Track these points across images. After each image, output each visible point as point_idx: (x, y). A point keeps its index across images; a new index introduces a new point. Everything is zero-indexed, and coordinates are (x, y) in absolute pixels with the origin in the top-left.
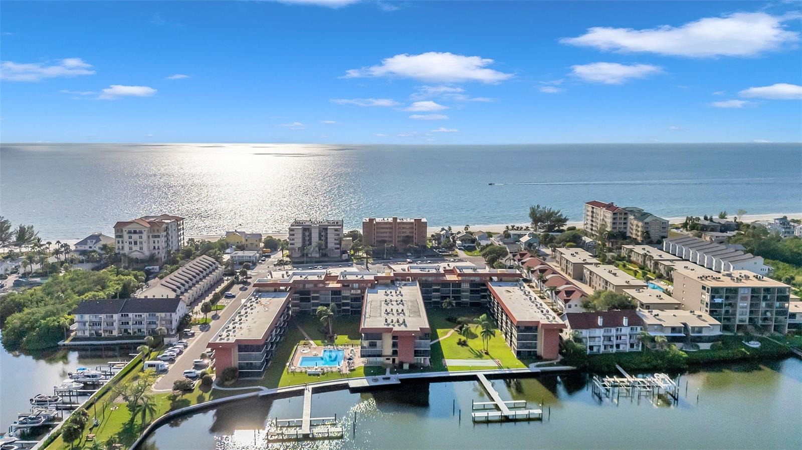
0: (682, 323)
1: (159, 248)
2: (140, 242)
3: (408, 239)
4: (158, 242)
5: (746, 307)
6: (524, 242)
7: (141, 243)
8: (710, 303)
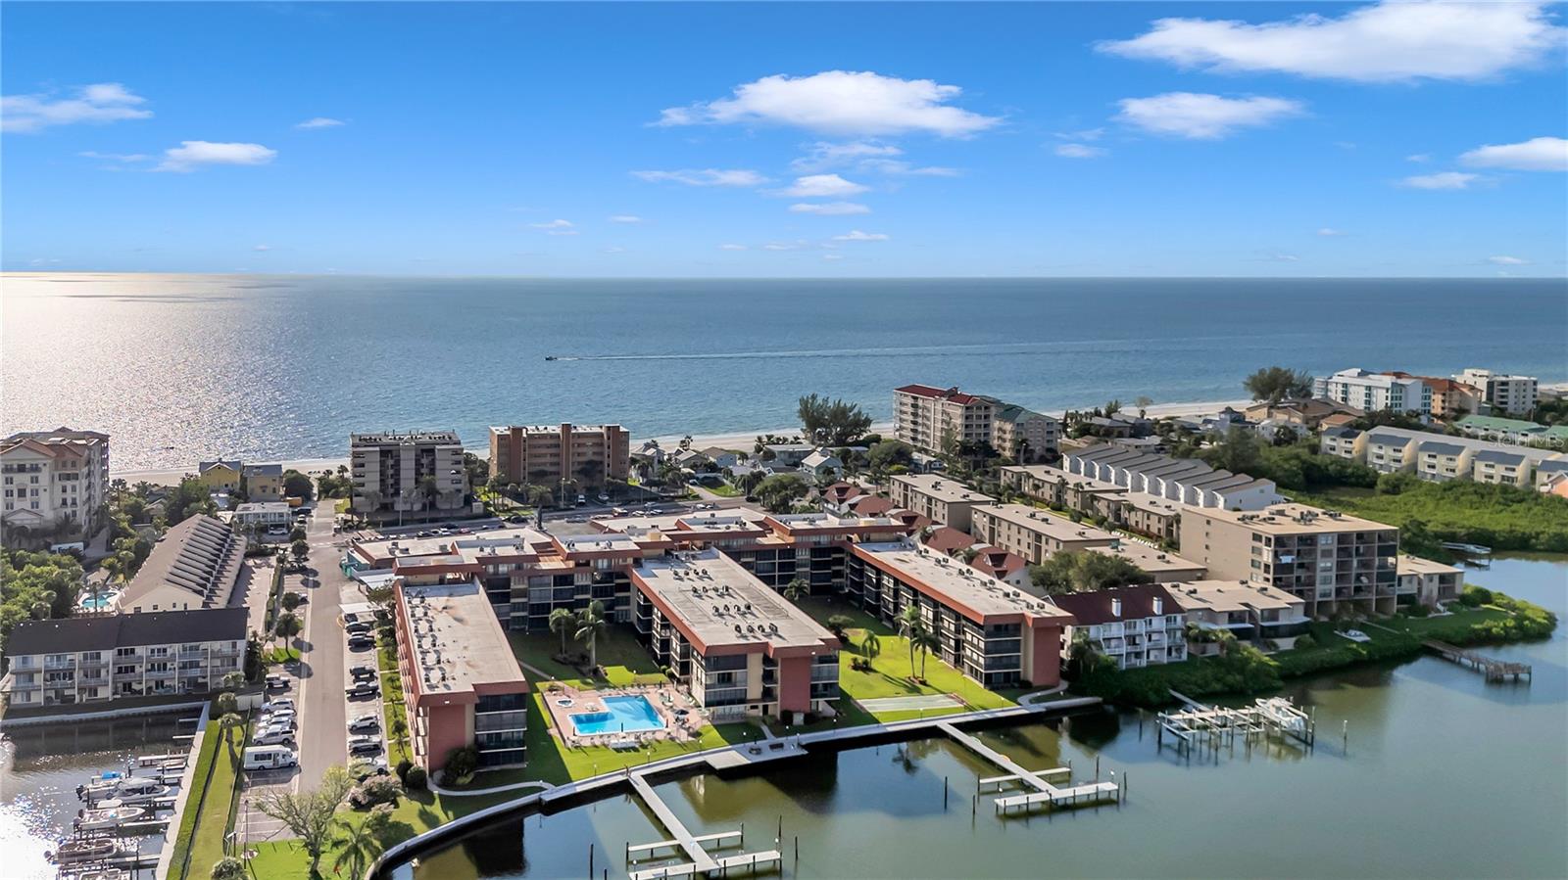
0: (1242, 604)
1: (74, 503)
2: (32, 491)
3: (590, 469)
4: (74, 489)
5: (1330, 569)
6: (814, 466)
7: (35, 492)
8: (1275, 566)
